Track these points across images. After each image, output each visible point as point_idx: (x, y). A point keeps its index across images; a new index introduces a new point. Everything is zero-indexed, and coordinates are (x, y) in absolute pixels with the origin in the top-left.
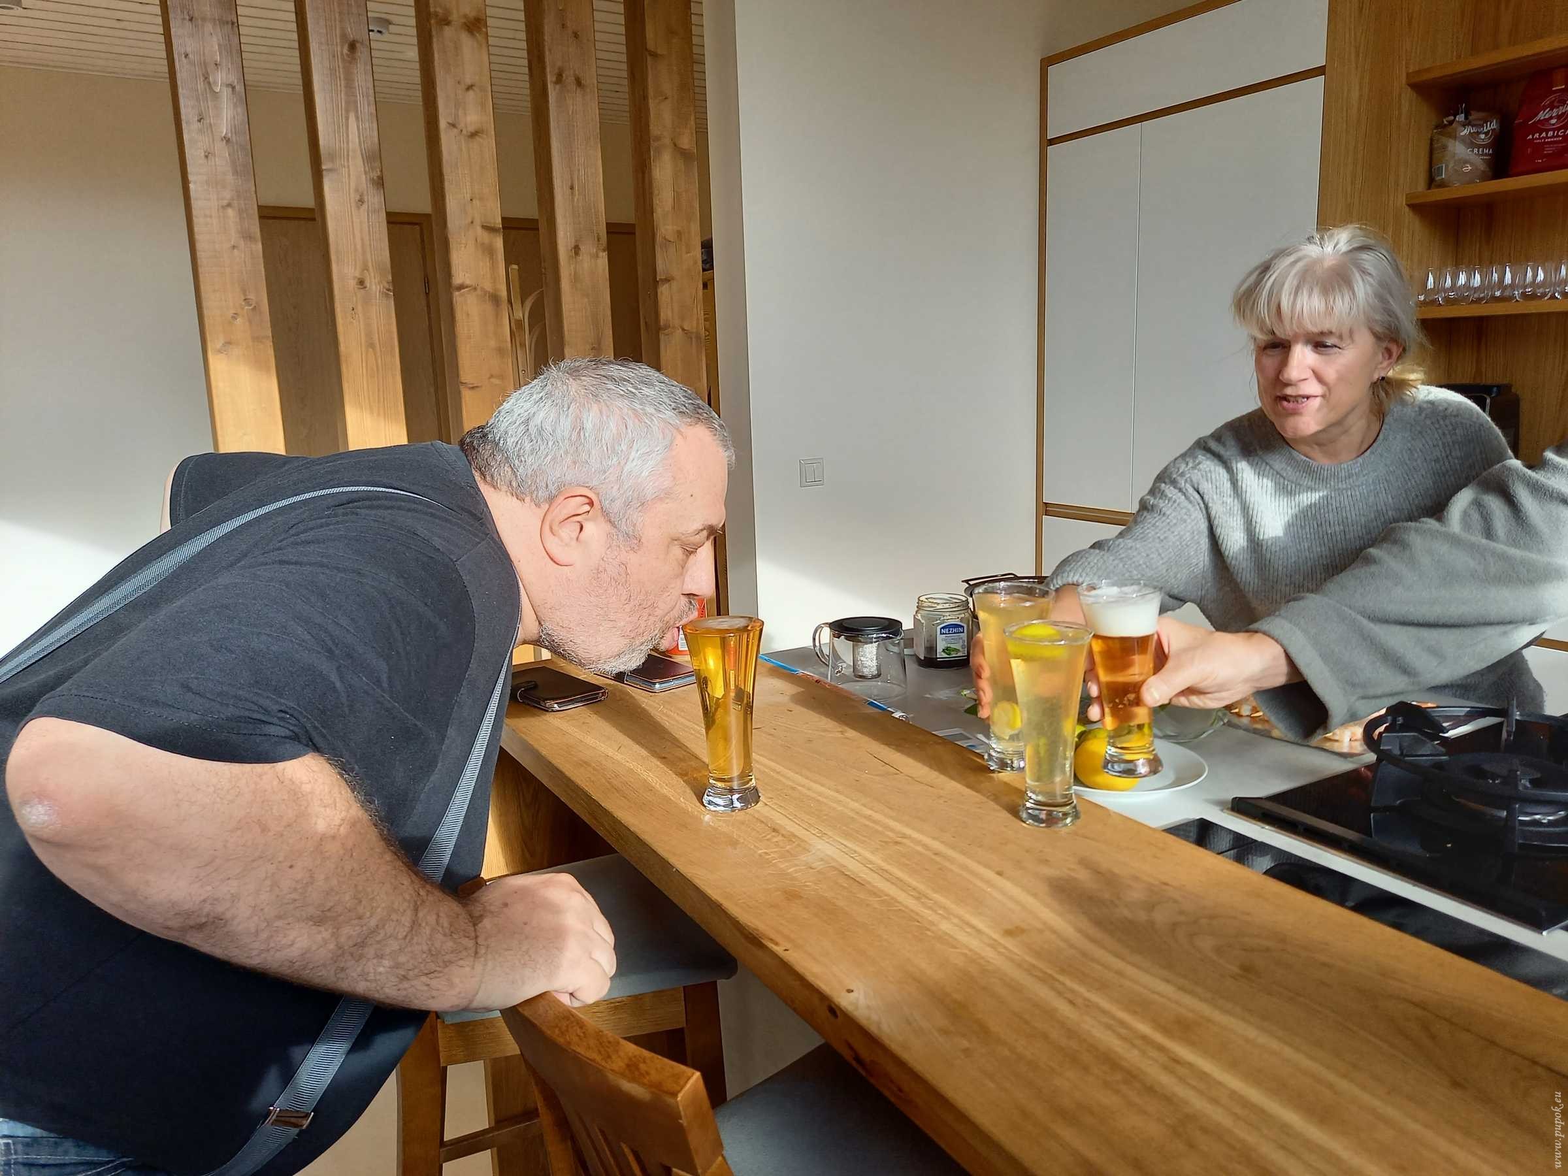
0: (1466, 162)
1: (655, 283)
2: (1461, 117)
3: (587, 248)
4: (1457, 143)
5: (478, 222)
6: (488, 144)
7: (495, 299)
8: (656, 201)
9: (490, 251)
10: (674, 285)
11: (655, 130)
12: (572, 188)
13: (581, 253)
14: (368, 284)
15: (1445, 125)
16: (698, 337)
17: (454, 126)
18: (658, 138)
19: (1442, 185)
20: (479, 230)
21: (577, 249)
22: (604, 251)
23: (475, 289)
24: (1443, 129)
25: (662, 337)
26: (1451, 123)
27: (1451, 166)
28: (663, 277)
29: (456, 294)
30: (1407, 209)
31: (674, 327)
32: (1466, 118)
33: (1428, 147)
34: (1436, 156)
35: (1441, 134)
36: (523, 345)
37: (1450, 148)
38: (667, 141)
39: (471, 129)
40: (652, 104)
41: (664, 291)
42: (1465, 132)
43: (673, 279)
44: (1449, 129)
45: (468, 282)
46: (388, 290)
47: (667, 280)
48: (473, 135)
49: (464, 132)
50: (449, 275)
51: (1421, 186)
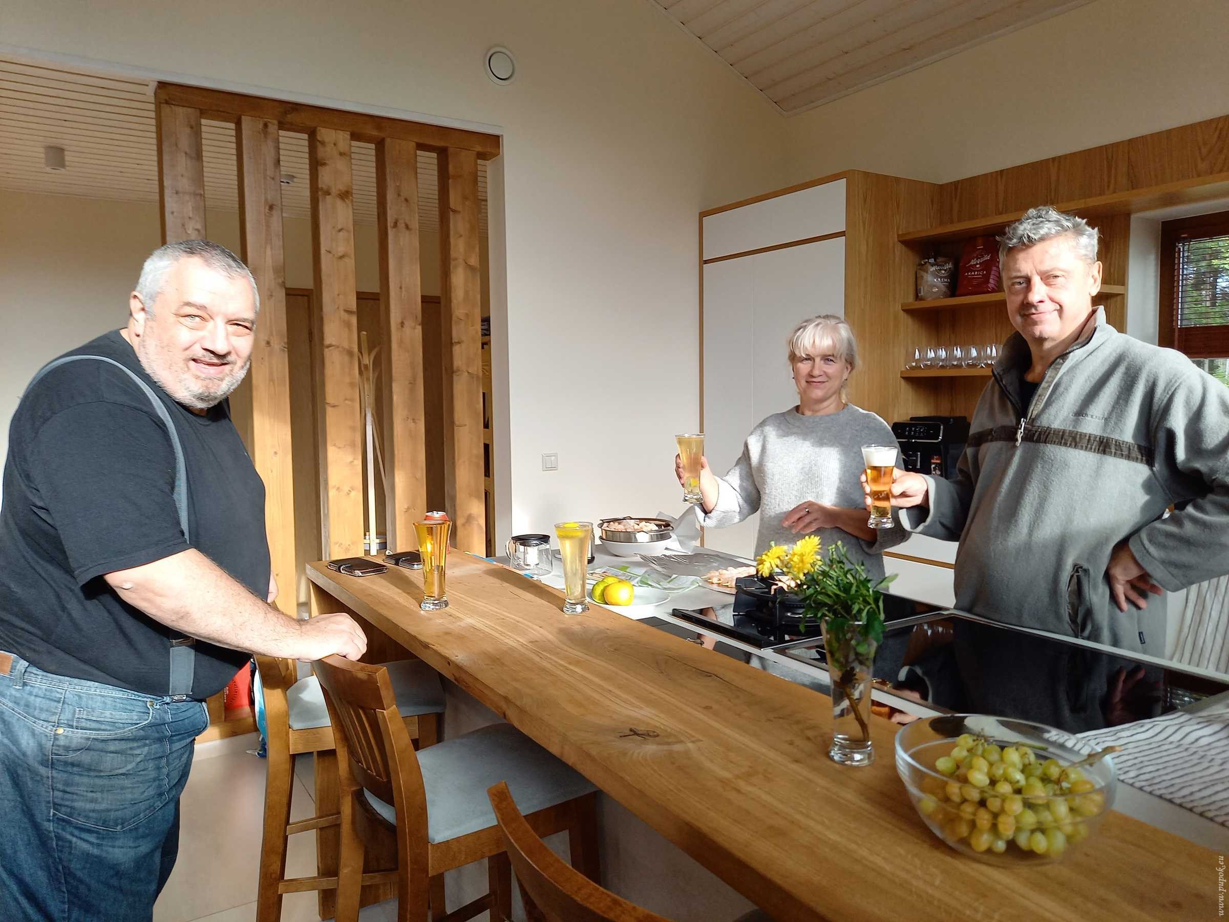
0: (935, 286)
1: (452, 344)
2: (932, 261)
3: (409, 323)
4: (929, 276)
5: (341, 308)
6: (350, 263)
7: (350, 353)
8: (453, 295)
9: (348, 325)
10: (464, 346)
11: (453, 254)
12: (401, 288)
13: (404, 326)
14: (272, 344)
15: (923, 265)
16: (478, 377)
17: (330, 252)
18: (456, 259)
19: (922, 299)
20: (342, 313)
21: (402, 324)
22: (419, 325)
23: (338, 347)
24: (922, 267)
25: (455, 378)
26: (926, 263)
27: (926, 288)
28: (456, 341)
29: (326, 350)
30: (902, 312)
31: (463, 371)
32: (935, 260)
33: (914, 277)
34: (919, 282)
35: (920, 269)
36: (368, 379)
37: (925, 277)
38: (461, 261)
39: (340, 254)
40: (452, 241)
41: (456, 350)
42: (933, 269)
43: (463, 341)
44: (924, 267)
45: (334, 343)
46: (285, 347)
47: (459, 343)
48: (341, 257)
49: (336, 256)
50: (322, 338)
51: (911, 298)
